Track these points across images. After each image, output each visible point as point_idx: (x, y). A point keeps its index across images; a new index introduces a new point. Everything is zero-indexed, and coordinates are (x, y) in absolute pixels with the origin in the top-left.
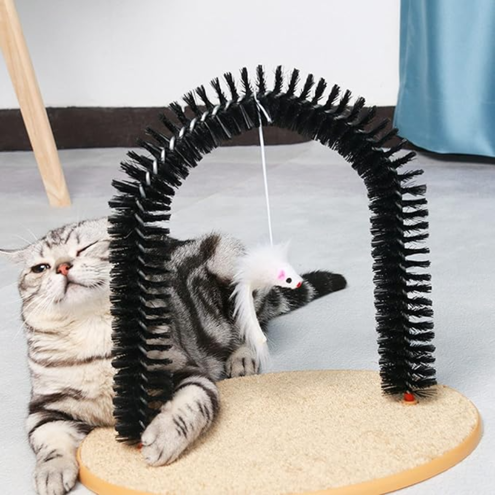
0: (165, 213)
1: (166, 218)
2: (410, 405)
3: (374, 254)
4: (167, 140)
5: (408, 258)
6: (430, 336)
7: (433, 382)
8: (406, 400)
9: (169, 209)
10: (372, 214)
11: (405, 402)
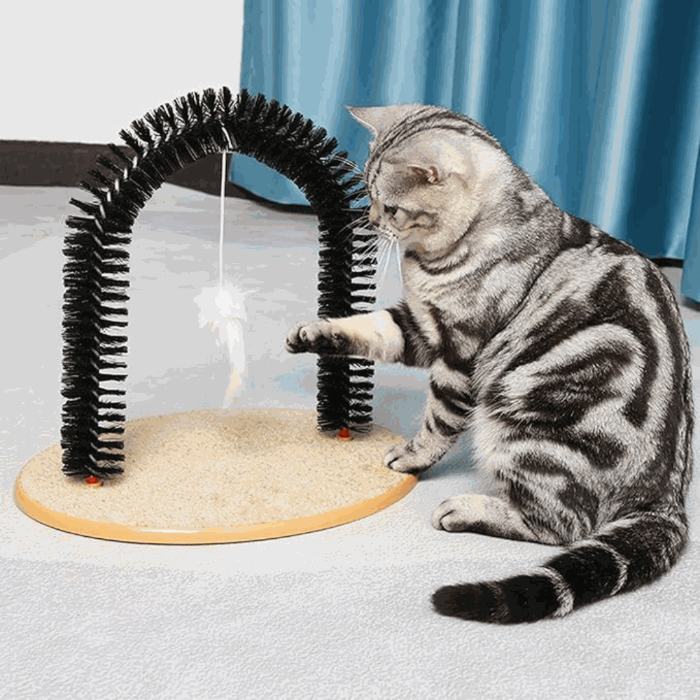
0: (127, 236)
1: (127, 241)
2: (346, 441)
3: (320, 287)
4: (130, 160)
5: (354, 294)
6: (368, 373)
7: (368, 419)
8: (342, 436)
9: (130, 231)
10: (322, 247)
11: (341, 439)
